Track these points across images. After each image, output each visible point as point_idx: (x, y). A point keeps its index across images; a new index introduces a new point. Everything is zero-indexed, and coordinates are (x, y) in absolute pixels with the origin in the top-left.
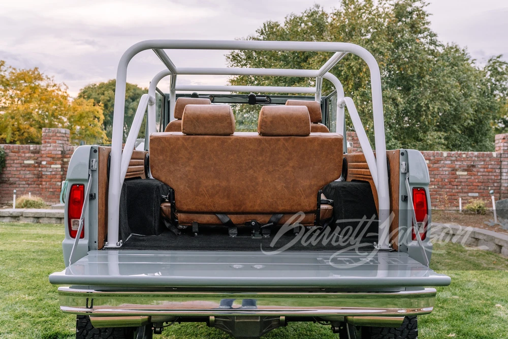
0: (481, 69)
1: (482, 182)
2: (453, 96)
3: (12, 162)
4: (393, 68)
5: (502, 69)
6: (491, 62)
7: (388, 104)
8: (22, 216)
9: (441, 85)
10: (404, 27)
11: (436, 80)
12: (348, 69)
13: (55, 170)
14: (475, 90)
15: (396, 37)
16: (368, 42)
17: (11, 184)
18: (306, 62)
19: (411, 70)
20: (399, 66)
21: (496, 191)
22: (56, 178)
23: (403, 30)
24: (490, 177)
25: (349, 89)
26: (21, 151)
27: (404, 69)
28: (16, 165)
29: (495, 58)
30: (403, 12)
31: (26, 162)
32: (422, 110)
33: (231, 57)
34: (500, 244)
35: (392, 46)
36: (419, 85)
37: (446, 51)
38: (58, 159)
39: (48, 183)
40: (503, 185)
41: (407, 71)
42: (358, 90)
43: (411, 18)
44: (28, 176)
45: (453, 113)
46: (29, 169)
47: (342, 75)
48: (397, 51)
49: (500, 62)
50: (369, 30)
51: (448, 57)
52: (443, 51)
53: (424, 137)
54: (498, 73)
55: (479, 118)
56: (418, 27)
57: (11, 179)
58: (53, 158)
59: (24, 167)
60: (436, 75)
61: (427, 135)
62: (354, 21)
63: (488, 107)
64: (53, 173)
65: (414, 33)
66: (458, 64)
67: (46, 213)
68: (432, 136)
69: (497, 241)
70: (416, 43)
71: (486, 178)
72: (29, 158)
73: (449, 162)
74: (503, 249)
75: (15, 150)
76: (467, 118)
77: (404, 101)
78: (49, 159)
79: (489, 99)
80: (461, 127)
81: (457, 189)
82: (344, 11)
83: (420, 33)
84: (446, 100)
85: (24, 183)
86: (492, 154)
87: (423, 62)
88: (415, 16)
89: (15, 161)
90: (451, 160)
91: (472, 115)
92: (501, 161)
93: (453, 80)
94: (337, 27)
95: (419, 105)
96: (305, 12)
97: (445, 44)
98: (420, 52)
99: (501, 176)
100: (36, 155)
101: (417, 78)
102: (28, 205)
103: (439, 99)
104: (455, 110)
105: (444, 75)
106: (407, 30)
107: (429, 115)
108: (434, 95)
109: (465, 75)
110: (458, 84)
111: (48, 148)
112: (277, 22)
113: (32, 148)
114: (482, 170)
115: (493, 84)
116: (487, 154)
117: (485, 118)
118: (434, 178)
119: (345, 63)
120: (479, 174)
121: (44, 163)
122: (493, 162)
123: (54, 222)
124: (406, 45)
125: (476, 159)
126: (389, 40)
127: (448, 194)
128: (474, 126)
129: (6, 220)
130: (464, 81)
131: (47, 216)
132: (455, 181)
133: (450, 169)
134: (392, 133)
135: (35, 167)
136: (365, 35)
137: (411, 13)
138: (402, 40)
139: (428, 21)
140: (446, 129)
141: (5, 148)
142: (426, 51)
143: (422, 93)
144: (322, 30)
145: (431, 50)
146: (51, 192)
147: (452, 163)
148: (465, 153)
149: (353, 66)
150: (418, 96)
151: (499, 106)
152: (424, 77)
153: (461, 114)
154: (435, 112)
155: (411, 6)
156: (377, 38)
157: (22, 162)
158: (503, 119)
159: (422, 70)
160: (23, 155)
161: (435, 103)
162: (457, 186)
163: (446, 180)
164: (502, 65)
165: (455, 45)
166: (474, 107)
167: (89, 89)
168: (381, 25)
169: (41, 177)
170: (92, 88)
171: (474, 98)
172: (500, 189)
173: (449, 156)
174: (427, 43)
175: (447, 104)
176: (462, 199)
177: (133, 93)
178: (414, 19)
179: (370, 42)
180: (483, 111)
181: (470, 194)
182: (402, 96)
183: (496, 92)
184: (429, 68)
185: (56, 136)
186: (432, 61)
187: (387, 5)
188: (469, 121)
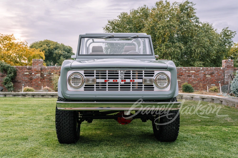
0: (219, 34)
1: (217, 80)
2: (206, 45)
3: (19, 73)
4: (179, 33)
5: (229, 33)
6: (224, 30)
7: (177, 49)
8: (27, 94)
9: (201, 41)
10: (184, 15)
11: (198, 38)
12: (159, 34)
13: (38, 76)
14: (216, 43)
15: (181, 19)
16: (168, 22)
17: (19, 83)
18: (140, 31)
19: (187, 34)
20: (182, 33)
21: (222, 83)
22: (38, 80)
23: (184, 16)
24: (220, 78)
25: (160, 43)
26: (23, 69)
27: (184, 34)
28: (21, 75)
29: (226, 29)
30: (184, 8)
31: (25, 73)
32: (193, 52)
33: (106, 28)
34: (221, 101)
35: (179, 24)
36: (191, 41)
37: (203, 25)
38: (39, 72)
39: (35, 82)
40: (225, 81)
41: (186, 34)
42: (164, 43)
43: (187, 11)
44: (26, 79)
45: (207, 53)
46: (26, 76)
47: (156, 37)
48: (181, 26)
49: (228, 30)
50: (168, 16)
51: (204, 28)
52: (202, 25)
53: (194, 64)
54: (227, 35)
55: (219, 56)
56: (191, 15)
57: (19, 81)
58: (37, 71)
59: (24, 75)
60: (199, 36)
61: (195, 63)
62: (161, 12)
63: (222, 50)
64: (37, 78)
65: (189, 17)
66: (208, 31)
67: (37, 93)
68: (197, 63)
69: (220, 100)
70: (190, 22)
71: (218, 78)
72: (26, 72)
73: (203, 72)
74: (223, 102)
75: (20, 68)
76: (213, 56)
77: (185, 48)
78: (35, 72)
79: (223, 47)
80: (210, 59)
81: (206, 82)
82: (157, 8)
83: (191, 17)
84: (203, 48)
85: (24, 82)
86: (220, 68)
87: (193, 31)
88: (189, 10)
89: (21, 73)
90: (204, 71)
91: (215, 54)
92: (224, 71)
93: (206, 38)
94: (154, 15)
95: (191, 50)
96: (139, 8)
97: (203, 22)
98: (191, 26)
99: (224, 77)
100: (29, 70)
101: (190, 38)
102: (28, 90)
103: (200, 47)
104: (208, 52)
105: (202, 36)
106: (185, 16)
107: (196, 54)
108: (198, 45)
109: (212, 36)
110: (208, 40)
111: (35, 67)
112: (126, 13)
113: (28, 68)
114: (216, 75)
115: (225, 40)
116: (218, 68)
117: (221, 56)
118: (197, 78)
119: (158, 31)
120: (215, 76)
121: (33, 73)
122: (221, 72)
123: (40, 97)
124: (185, 23)
125: (214, 70)
126: (177, 21)
127: (203, 85)
128: (216, 59)
129: (20, 96)
130: (211, 39)
131: (37, 94)
132: (205, 79)
133: (203, 74)
134: (179, 62)
135: (29, 75)
136: (167, 19)
137: (187, 9)
138: (184, 21)
139: (195, 12)
140: (203, 60)
141: (16, 67)
142: (194, 26)
143: (192, 44)
144: (147, 16)
145: (196, 25)
146: (36, 86)
147: (204, 72)
148: (209, 68)
149: (161, 32)
150: (191, 46)
151: (227, 50)
152: (193, 37)
153: (210, 54)
154: (198, 52)
155: (187, 5)
156: (172, 20)
157: (23, 73)
158: (231, 57)
159: (192, 34)
160: (24, 70)
161: (198, 49)
162: (206, 81)
163: (202, 79)
164: (228, 32)
165: (207, 23)
166: (216, 51)
167: (35, 44)
168: (173, 14)
169: (32, 80)
170: (36, 44)
171: (216, 47)
172: (224, 82)
173: (203, 69)
174: (195, 22)
175: (204, 49)
176: (208, 87)
177: (55, 46)
178: (189, 11)
179: (169, 22)
180: (220, 52)
181: (212, 85)
182: (184, 46)
183: (226, 44)
184: (195, 33)
185: (38, 62)
186: (197, 30)
187: (176, 5)
188: (214, 57)
